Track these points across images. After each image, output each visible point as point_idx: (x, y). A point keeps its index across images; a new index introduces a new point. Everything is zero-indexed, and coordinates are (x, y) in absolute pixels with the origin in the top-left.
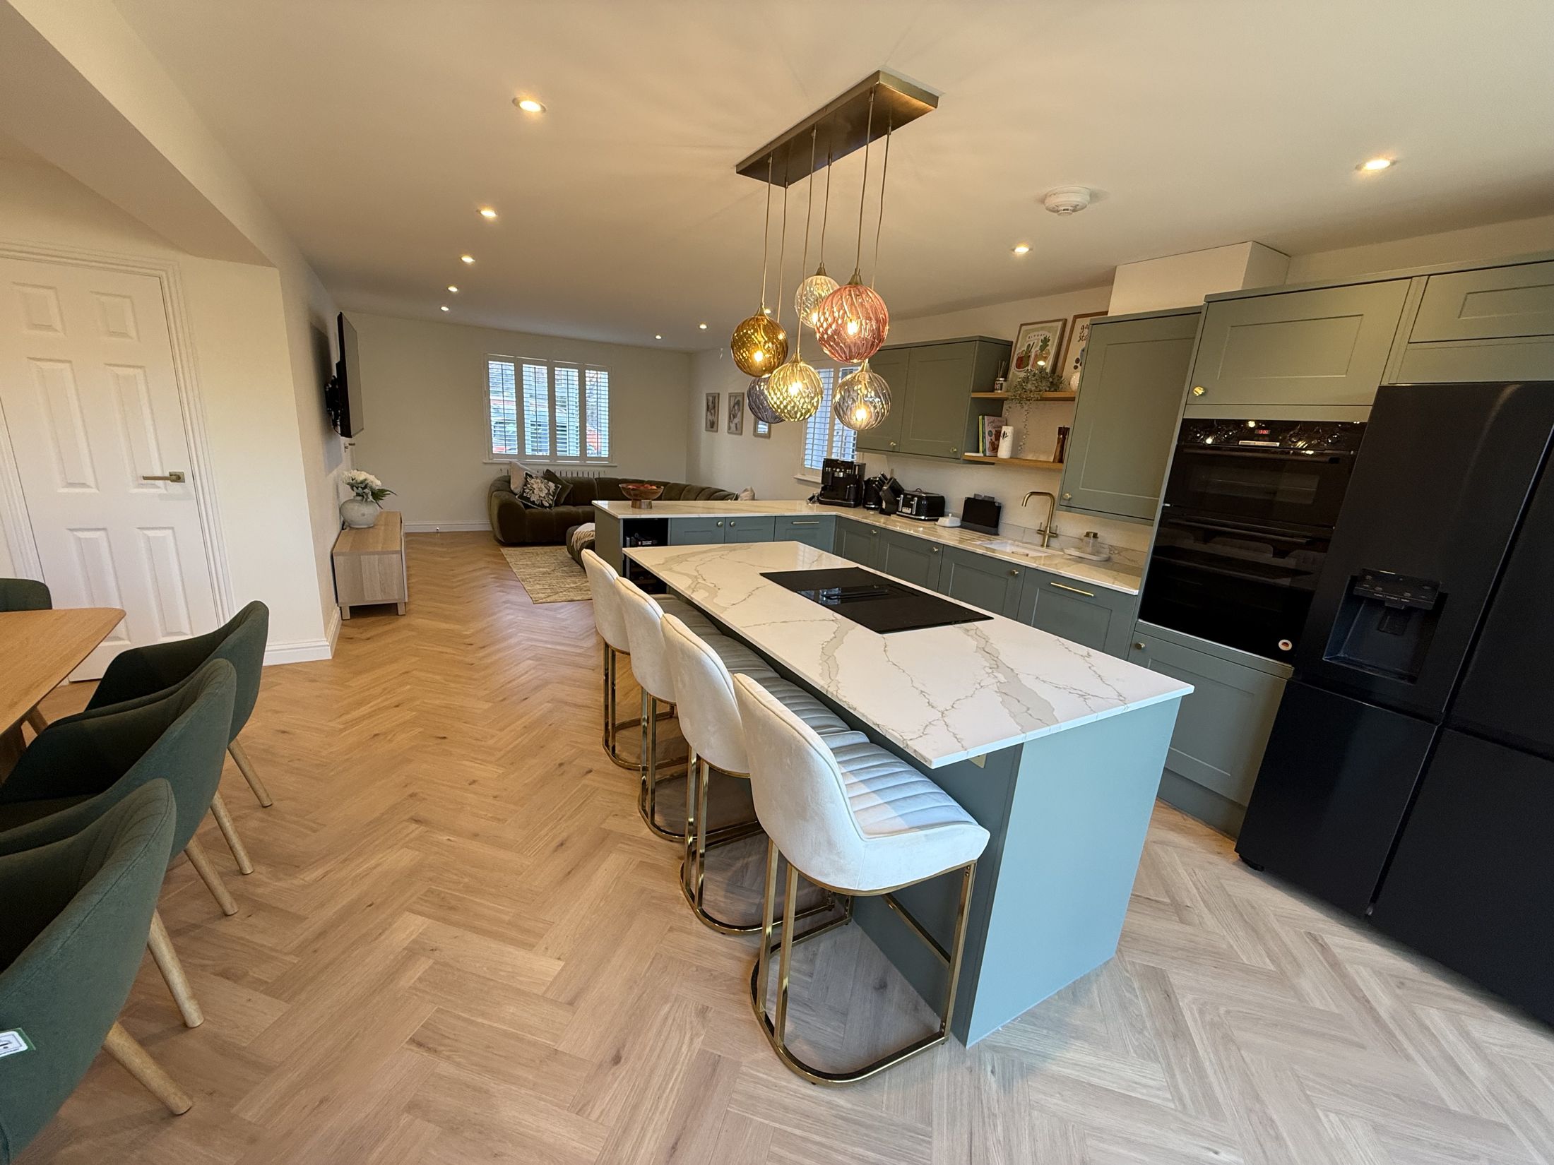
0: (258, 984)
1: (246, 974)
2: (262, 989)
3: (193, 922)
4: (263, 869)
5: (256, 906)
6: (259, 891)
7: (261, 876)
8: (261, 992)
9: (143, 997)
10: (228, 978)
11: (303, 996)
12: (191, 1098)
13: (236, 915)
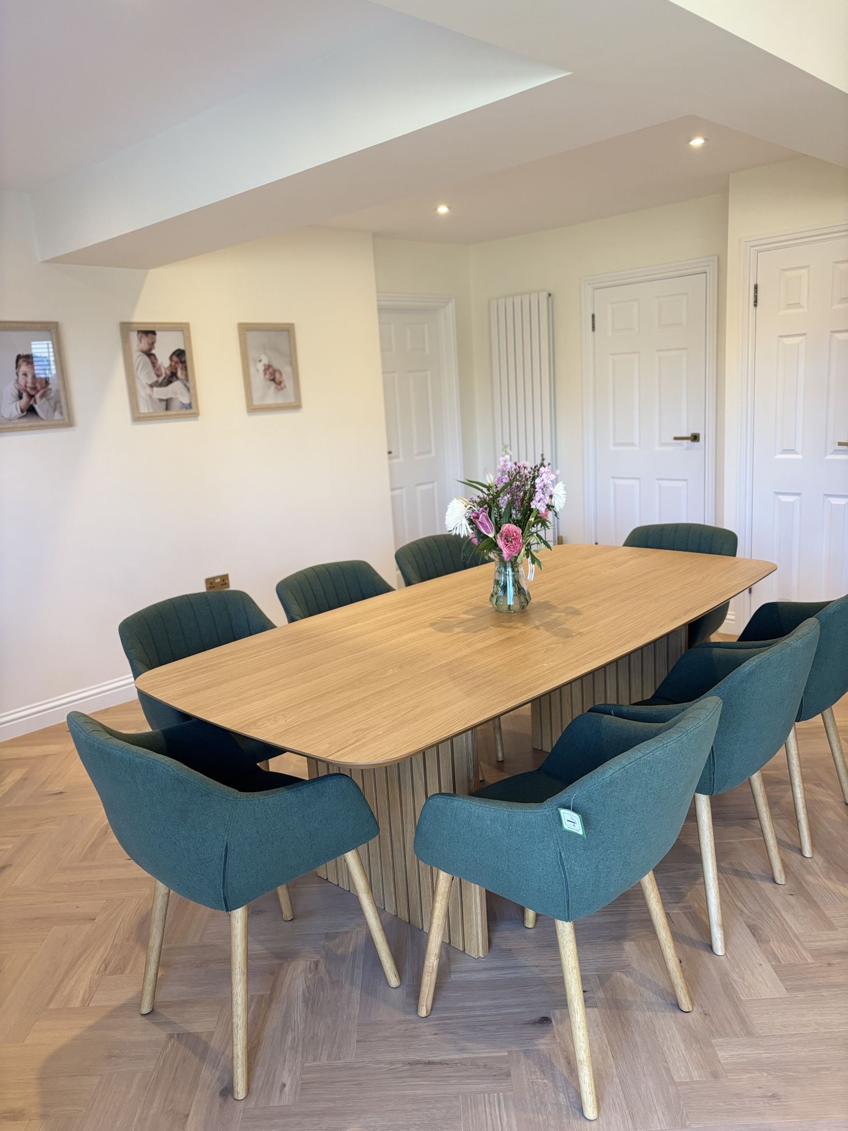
0: (772, 956)
1: (768, 942)
2: (774, 964)
3: (750, 871)
4: (820, 860)
5: (799, 889)
6: (809, 878)
7: (815, 866)
8: (772, 965)
9: (696, 905)
10: (753, 934)
11: (801, 995)
12: (693, 1005)
13: (781, 886)
